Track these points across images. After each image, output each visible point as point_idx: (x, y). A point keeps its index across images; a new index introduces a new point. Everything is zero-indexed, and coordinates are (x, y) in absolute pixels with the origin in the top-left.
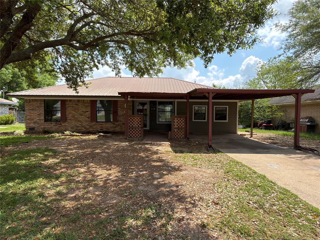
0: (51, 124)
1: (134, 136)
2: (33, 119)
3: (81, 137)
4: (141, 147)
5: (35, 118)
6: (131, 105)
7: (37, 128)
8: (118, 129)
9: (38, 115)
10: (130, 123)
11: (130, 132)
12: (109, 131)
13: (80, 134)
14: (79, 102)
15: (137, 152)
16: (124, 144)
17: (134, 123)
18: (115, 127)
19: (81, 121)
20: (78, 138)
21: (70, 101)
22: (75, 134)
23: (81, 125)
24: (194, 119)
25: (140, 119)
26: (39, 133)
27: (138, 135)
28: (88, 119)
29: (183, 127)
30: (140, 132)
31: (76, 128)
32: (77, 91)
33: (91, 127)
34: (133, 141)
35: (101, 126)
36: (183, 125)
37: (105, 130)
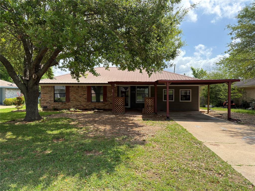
0: (59, 103)
1: (118, 112)
2: (46, 100)
3: (82, 112)
4: (123, 118)
5: (48, 99)
6: (117, 89)
7: (48, 107)
8: (107, 107)
9: (50, 97)
10: (116, 102)
11: (116, 109)
12: (101, 108)
13: (81, 111)
14: (79, 88)
15: (120, 120)
16: (112, 116)
17: (118, 102)
18: (105, 106)
19: (80, 101)
20: (80, 113)
21: (72, 87)
22: (78, 110)
23: (80, 104)
24: (164, 100)
25: (123, 99)
26: (50, 110)
27: (122, 111)
28: (85, 100)
29: (153, 105)
30: (123, 109)
31: (76, 106)
32: (79, 80)
33: (87, 105)
34: (118, 114)
35: (94, 105)
36: (153, 104)
37: (97, 108)
